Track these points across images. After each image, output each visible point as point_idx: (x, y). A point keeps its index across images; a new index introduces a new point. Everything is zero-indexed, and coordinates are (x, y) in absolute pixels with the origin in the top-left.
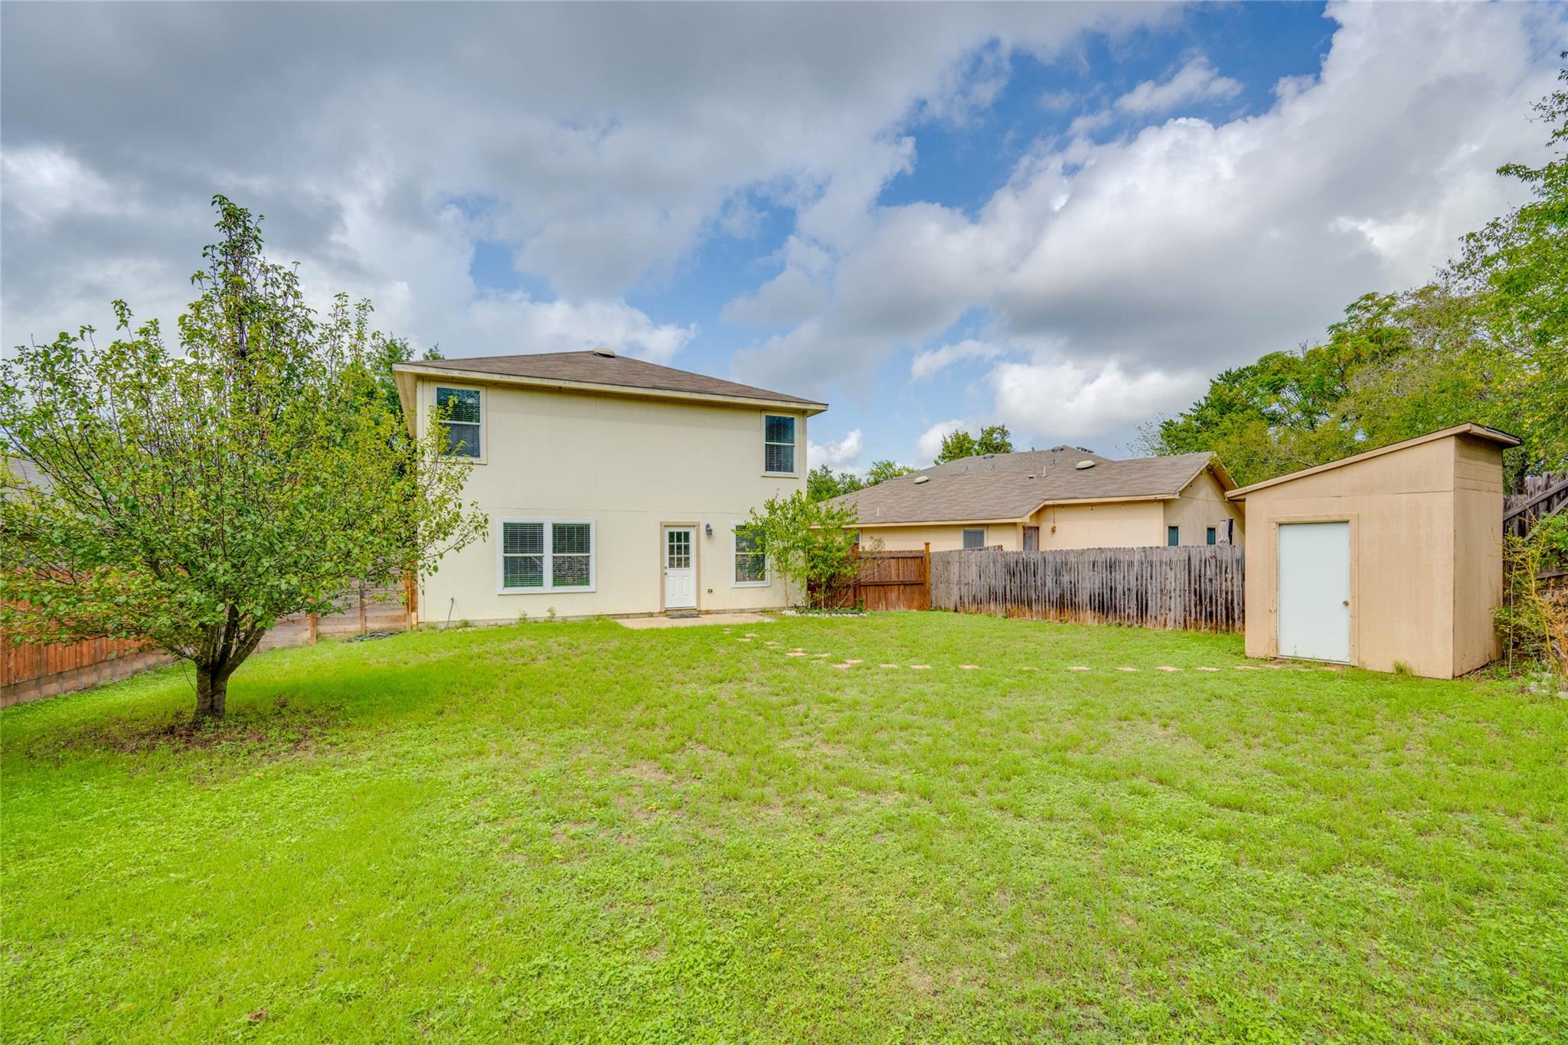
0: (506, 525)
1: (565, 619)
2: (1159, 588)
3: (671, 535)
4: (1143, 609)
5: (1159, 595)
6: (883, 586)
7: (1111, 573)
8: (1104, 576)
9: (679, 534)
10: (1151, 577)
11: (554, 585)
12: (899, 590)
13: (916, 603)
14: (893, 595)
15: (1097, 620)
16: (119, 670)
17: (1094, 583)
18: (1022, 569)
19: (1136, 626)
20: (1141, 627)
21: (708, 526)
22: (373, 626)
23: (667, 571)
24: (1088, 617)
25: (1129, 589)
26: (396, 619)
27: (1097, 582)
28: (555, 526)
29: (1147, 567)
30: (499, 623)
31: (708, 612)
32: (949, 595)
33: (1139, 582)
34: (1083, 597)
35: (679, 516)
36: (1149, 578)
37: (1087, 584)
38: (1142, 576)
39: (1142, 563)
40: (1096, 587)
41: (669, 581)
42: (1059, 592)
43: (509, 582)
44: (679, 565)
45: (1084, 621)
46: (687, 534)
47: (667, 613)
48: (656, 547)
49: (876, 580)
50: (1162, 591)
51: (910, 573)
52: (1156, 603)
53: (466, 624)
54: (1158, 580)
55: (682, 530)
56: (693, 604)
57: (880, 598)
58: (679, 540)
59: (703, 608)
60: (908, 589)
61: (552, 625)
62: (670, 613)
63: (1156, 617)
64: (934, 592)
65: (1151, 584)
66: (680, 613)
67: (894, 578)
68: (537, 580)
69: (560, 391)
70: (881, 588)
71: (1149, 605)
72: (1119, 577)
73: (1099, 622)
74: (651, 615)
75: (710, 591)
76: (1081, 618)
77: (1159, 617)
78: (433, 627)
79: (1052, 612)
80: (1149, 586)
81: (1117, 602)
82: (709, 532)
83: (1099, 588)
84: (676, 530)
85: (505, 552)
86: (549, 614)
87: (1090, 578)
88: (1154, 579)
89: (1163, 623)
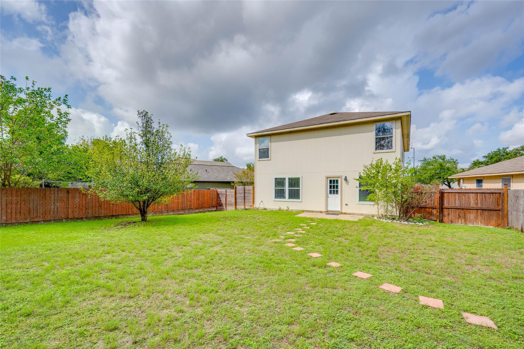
0: (276, 179)
1: (292, 211)
3: (331, 181)
6: (463, 209)
9: (334, 181)
11: (289, 198)
12: (477, 213)
13: (493, 222)
14: (472, 216)
16: (190, 211)
21: (346, 177)
22: (247, 207)
23: (328, 195)
26: (251, 206)
28: (289, 179)
30: (273, 210)
31: (345, 214)
32: (518, 219)
35: (333, 174)
41: (329, 200)
43: (276, 197)
44: (334, 193)
46: (337, 181)
47: (328, 212)
48: (323, 186)
49: (457, 205)
51: (490, 202)
53: (265, 209)
55: (335, 179)
56: (339, 209)
57: (459, 216)
58: (334, 183)
59: (343, 212)
60: (486, 213)
61: (288, 212)
62: (329, 212)
64: (510, 216)
66: (333, 213)
67: (473, 205)
68: (284, 197)
70: (461, 210)
74: (321, 212)
75: (346, 205)
78: (258, 209)
82: (346, 179)
84: (332, 179)
85: (275, 187)
86: (287, 208)
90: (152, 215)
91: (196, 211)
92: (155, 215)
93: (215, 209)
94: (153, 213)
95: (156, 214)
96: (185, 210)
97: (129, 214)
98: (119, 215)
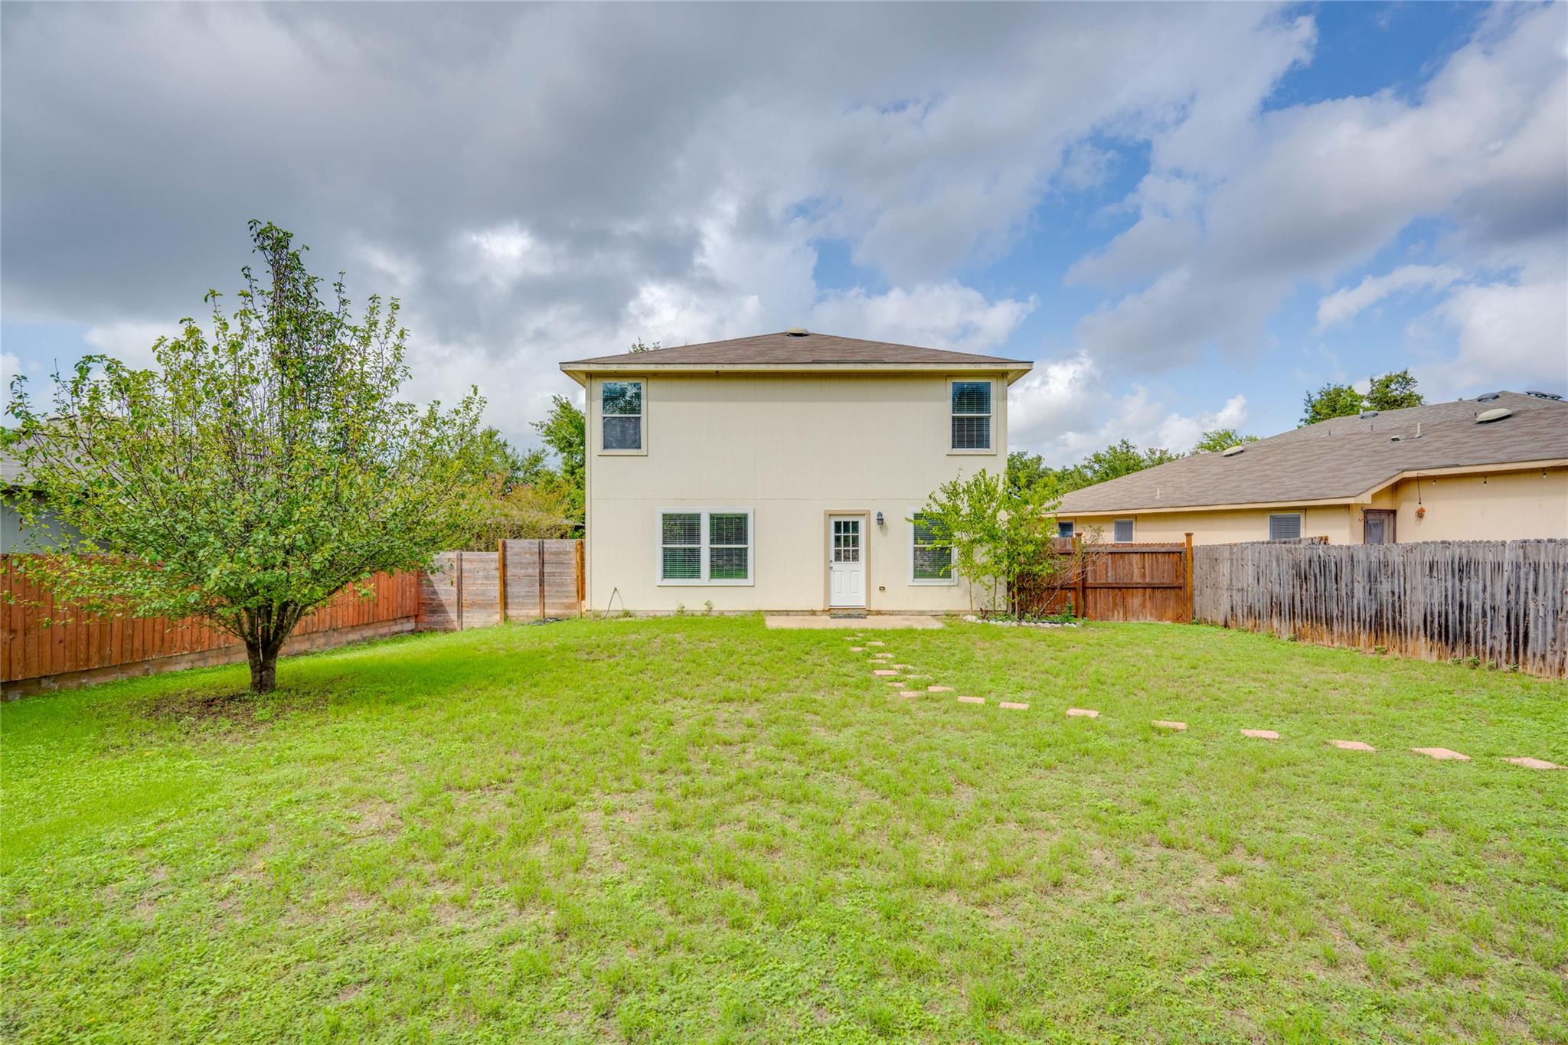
0: (665, 515)
1: (722, 613)
2: (1550, 608)
3: (838, 525)
4: (1519, 641)
5: (1550, 620)
6: (1120, 588)
7: (1461, 581)
8: (1449, 585)
9: (846, 524)
10: (1536, 590)
11: (712, 577)
12: (1144, 594)
13: (1170, 613)
14: (1135, 601)
15: (1435, 653)
16: (333, 640)
17: (1432, 596)
18: (1317, 571)
19: (1505, 667)
20: (1515, 670)
21: (880, 514)
22: (550, 612)
23: (832, 565)
24: (1423, 650)
25: (1493, 608)
26: (570, 606)
27: (1436, 595)
28: (712, 517)
29: (1527, 574)
30: (658, 614)
31: (879, 613)
32: (1216, 604)
33: (1512, 596)
34: (1414, 616)
35: (845, 505)
36: (1531, 591)
37: (1420, 597)
38: (1518, 588)
39: (1518, 567)
40: (1436, 601)
41: (835, 576)
42: (1374, 607)
43: (667, 573)
44: (847, 558)
45: (1414, 653)
46: (855, 525)
47: (832, 612)
48: (819, 538)
49: (1110, 580)
50: (1555, 613)
51: (1163, 573)
52: (1545, 633)
53: (627, 614)
54: (1550, 594)
55: (850, 519)
56: (862, 603)
57: (1115, 605)
58: (846, 530)
59: (874, 608)
60: (1158, 594)
61: (709, 620)
62: (835, 612)
63: (1543, 657)
64: (1197, 599)
65: (1535, 601)
66: (846, 612)
67: (1137, 579)
68: (695, 573)
69: (717, 375)
70: (1116, 591)
71: (1532, 635)
72: (1476, 587)
73: (1439, 657)
74: (813, 613)
75: (882, 589)
76: (1410, 648)
77: (1549, 657)
78: (597, 616)
79: (1363, 637)
80: (1531, 605)
81: (1472, 626)
82: (881, 521)
83: (1440, 604)
84: (843, 519)
85: (664, 543)
86: (705, 608)
87: (1425, 589)
88: (1541, 592)
89: (1557, 666)
90: (189, 666)
91: (352, 637)
92: (201, 664)
93: (410, 625)
94: (192, 657)
95: (205, 659)
96: (314, 636)
97: (88, 672)
98: (38, 680)
